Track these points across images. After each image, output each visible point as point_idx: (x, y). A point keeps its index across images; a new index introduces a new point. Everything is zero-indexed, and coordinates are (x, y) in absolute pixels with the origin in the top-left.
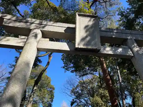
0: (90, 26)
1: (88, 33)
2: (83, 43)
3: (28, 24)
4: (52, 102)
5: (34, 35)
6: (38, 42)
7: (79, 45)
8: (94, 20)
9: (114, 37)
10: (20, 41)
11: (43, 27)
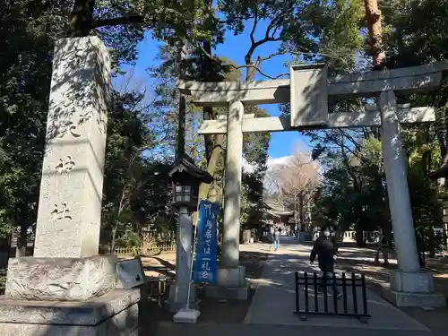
0: (312, 87)
1: (309, 99)
2: (301, 118)
3: (223, 93)
4: (266, 149)
5: (234, 114)
6: (242, 124)
7: (295, 121)
8: (320, 72)
9: (355, 92)
10: (220, 124)
11: (244, 95)
